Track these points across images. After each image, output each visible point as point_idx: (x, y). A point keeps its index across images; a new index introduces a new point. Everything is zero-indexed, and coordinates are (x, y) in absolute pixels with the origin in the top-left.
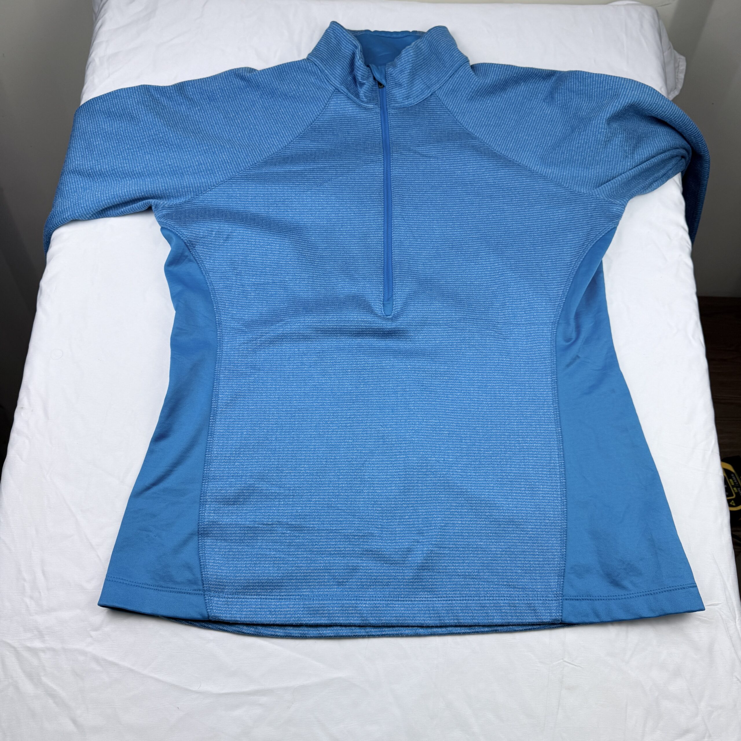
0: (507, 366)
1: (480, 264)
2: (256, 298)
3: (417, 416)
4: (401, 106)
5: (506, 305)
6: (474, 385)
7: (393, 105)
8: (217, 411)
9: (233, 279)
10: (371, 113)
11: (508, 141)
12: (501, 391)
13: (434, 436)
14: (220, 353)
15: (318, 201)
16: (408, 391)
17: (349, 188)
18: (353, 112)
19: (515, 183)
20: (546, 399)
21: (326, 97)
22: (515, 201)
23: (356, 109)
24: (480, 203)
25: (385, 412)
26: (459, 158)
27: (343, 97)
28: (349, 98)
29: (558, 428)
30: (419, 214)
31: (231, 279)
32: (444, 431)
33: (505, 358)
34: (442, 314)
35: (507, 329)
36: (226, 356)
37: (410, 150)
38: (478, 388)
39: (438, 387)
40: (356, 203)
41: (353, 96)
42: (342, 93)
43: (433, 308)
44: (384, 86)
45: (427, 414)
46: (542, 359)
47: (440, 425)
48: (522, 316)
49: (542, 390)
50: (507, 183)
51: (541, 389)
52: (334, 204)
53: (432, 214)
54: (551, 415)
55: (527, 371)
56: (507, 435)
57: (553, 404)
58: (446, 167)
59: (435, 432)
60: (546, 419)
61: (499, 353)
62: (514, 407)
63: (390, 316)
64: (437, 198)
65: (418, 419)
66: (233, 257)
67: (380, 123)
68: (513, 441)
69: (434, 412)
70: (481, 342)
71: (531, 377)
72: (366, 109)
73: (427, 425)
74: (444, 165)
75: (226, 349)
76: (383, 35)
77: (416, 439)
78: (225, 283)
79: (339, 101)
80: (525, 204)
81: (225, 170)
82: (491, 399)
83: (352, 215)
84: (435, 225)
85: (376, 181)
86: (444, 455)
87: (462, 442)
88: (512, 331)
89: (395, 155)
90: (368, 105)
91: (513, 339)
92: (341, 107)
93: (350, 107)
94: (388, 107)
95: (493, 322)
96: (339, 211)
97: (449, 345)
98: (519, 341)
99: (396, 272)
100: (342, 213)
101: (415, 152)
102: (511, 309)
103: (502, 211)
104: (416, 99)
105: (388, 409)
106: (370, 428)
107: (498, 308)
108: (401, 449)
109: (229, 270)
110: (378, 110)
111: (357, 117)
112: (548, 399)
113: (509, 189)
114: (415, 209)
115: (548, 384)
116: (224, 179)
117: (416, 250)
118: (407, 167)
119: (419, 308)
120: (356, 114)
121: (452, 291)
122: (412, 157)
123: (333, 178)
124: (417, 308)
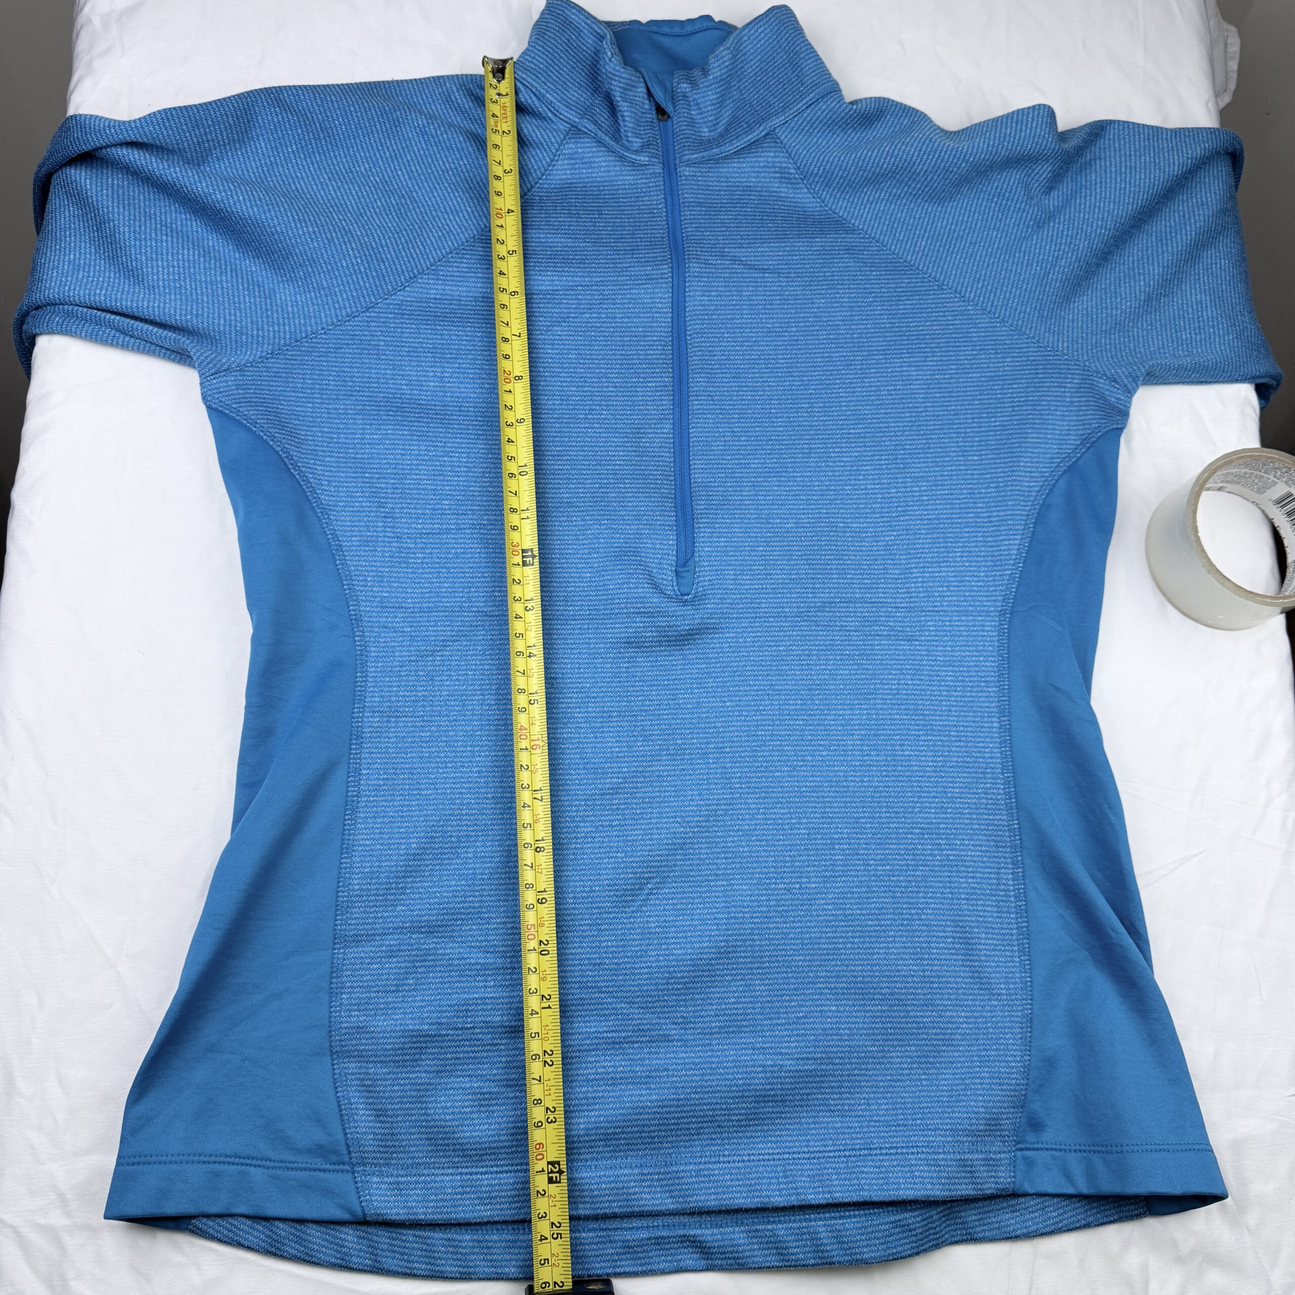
0: (915, 695)
1: (862, 490)
2: (427, 564)
3: (746, 803)
4: (703, 157)
5: (912, 573)
6: (853, 735)
7: (687, 157)
8: (358, 802)
9: (377, 526)
10: (644, 174)
11: (916, 236)
12: (903, 745)
13: (780, 840)
14: (363, 681)
16: (728, 753)
17: (605, 336)
18: (608, 172)
19: (932, 325)
20: (989, 763)
21: (553, 140)
22: (933, 361)
23: (615, 166)
24: (863, 364)
25: (685, 796)
26: (821, 274)
28: (600, 142)
29: (1013, 820)
30: (742, 387)
31: (374, 526)
32: (799, 829)
33: (912, 679)
34: (789, 595)
35: (914, 622)
36: (374, 687)
37: (723, 255)
38: (861, 740)
39: (786, 740)
40: (618, 366)
41: (607, 138)
42: (586, 133)
44: (669, 117)
45: (765, 798)
46: (983, 684)
47: (791, 818)
48: (944, 596)
49: (981, 744)
50: (916, 326)
51: (979, 742)
53: (769, 386)
54: (999, 794)
55: (953, 706)
56: (918, 834)
57: (1003, 774)
58: (795, 290)
59: (781, 832)
60: (990, 802)
61: (898, 669)
62: (929, 777)
63: (688, 594)
64: (777, 355)
65: (749, 809)
66: (375, 481)
67: (663, 196)
68: (928, 844)
69: (779, 792)
70: (865, 650)
71: (961, 719)
72: (634, 164)
73: (766, 819)
74: (792, 286)
75: (374, 672)
77: (746, 849)
78: (362, 536)
79: (581, 148)
80: (952, 369)
81: (356, 289)
82: (886, 761)
83: (611, 389)
84: (775, 409)
86: (800, 877)
87: (834, 849)
88: (924, 626)
89: (694, 267)
90: (638, 158)
91: (925, 640)
92: (584, 160)
93: (603, 161)
94: (677, 161)
95: (886, 607)
96: (585, 382)
97: (804, 655)
98: (937, 646)
99: (700, 506)
101: (735, 260)
102: (923, 582)
103: (907, 380)
105: (691, 790)
106: (658, 828)
107: (896, 579)
108: (717, 869)
109: (369, 507)
110: (658, 169)
111: (616, 181)
112: (992, 763)
113: (922, 337)
114: (735, 377)
115: (994, 733)
116: (354, 310)
117: (737, 459)
118: (717, 291)
119: (744, 585)
120: (616, 176)
121: (808, 543)
122: (727, 271)
123: (573, 315)
124: (740, 584)
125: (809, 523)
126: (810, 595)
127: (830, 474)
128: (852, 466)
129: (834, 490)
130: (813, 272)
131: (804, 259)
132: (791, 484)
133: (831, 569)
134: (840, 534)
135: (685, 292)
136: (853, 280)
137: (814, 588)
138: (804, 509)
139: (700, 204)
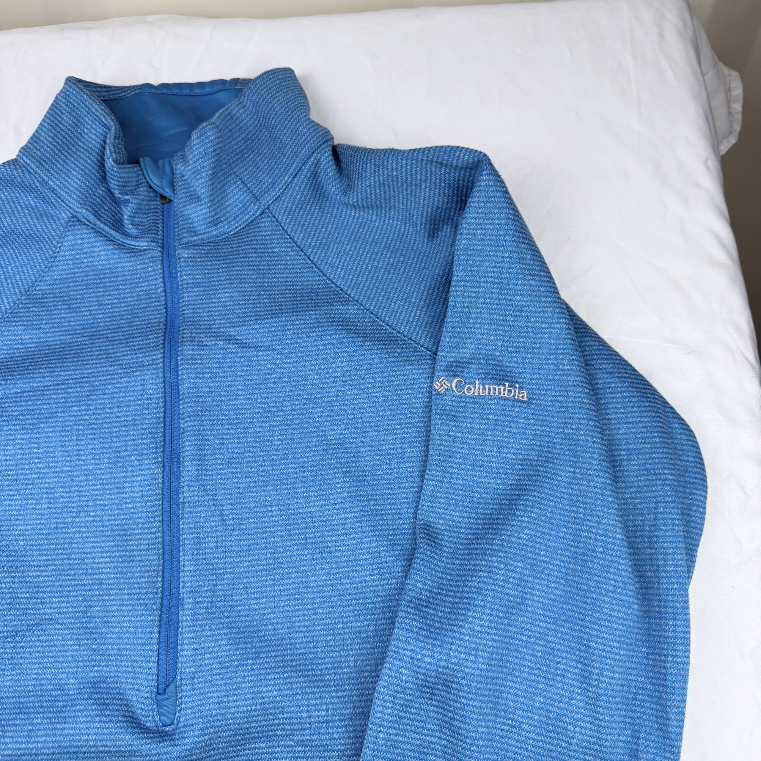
4: (203, 239)
7: (186, 239)
10: (142, 259)
15: (29, 464)
17: (93, 429)
18: (108, 260)
21: (53, 233)
23: (114, 254)
26: (314, 348)
27: (85, 231)
28: (98, 232)
30: (237, 473)
34: (281, 716)
37: (218, 336)
40: (106, 461)
41: (106, 228)
42: (85, 224)
43: (261, 704)
44: (170, 201)
52: (61, 467)
53: (264, 471)
58: (289, 368)
63: (170, 725)
64: (273, 436)
67: (161, 280)
72: (133, 250)
74: (286, 363)
76: (175, 91)
79: (79, 240)
83: (99, 487)
84: (270, 496)
85: (148, 409)
89: (187, 350)
90: (137, 244)
92: (84, 251)
93: (102, 251)
94: (176, 244)
96: (72, 481)
100: (77, 486)
101: (229, 339)
104: (233, 223)
110: (157, 253)
111: (116, 268)
114: (229, 463)
118: (211, 373)
119: (231, 707)
120: (115, 263)
121: (303, 651)
122: (221, 351)
123: (60, 410)
124: (226, 708)
125: (304, 626)
126: (305, 715)
127: (327, 566)
128: (349, 556)
129: (332, 585)
130: (307, 346)
131: (297, 333)
132: (285, 582)
133: (328, 680)
134: (338, 637)
135: (178, 375)
136: (346, 352)
137: (309, 705)
138: (299, 610)
139: (197, 285)
